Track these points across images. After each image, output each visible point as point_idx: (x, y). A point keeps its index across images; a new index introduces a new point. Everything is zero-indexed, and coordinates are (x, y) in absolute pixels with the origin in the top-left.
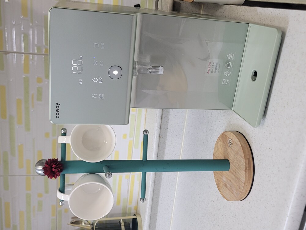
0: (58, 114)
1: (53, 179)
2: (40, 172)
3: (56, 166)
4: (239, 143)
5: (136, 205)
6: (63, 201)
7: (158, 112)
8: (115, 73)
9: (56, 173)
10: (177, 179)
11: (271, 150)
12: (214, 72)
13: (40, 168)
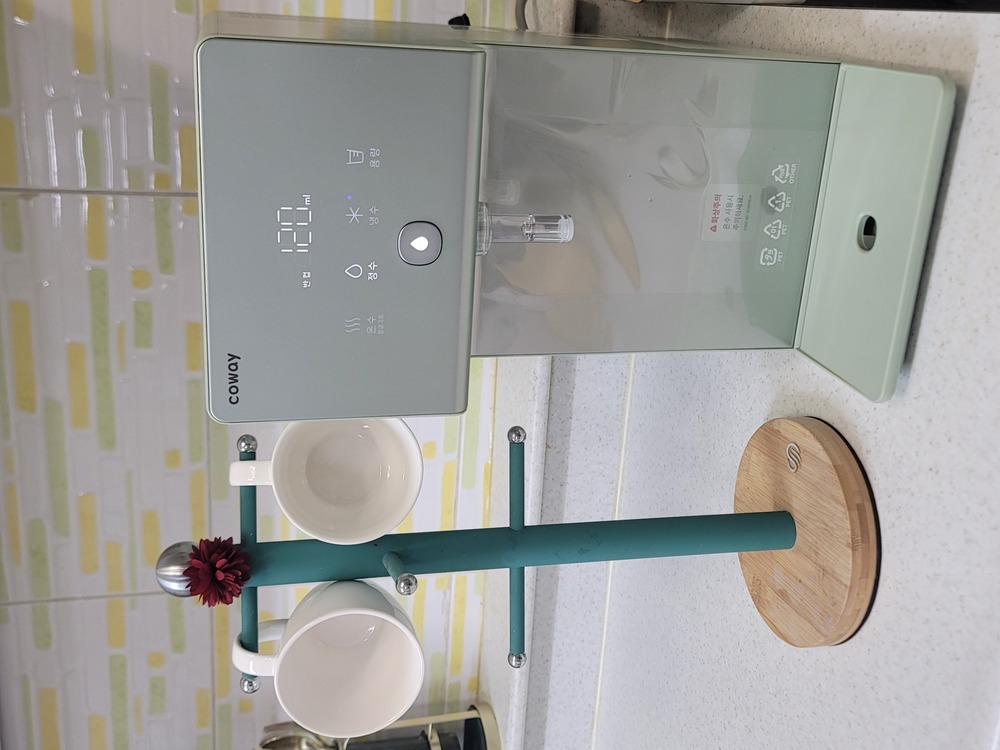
0: (234, 389)
1: (220, 606)
2: (175, 586)
3: (229, 562)
4: (823, 456)
5: (476, 675)
6: (254, 677)
7: (538, 365)
8: (420, 244)
9: (230, 585)
10: (607, 581)
11: (937, 472)
12: (732, 226)
13: (175, 570)
